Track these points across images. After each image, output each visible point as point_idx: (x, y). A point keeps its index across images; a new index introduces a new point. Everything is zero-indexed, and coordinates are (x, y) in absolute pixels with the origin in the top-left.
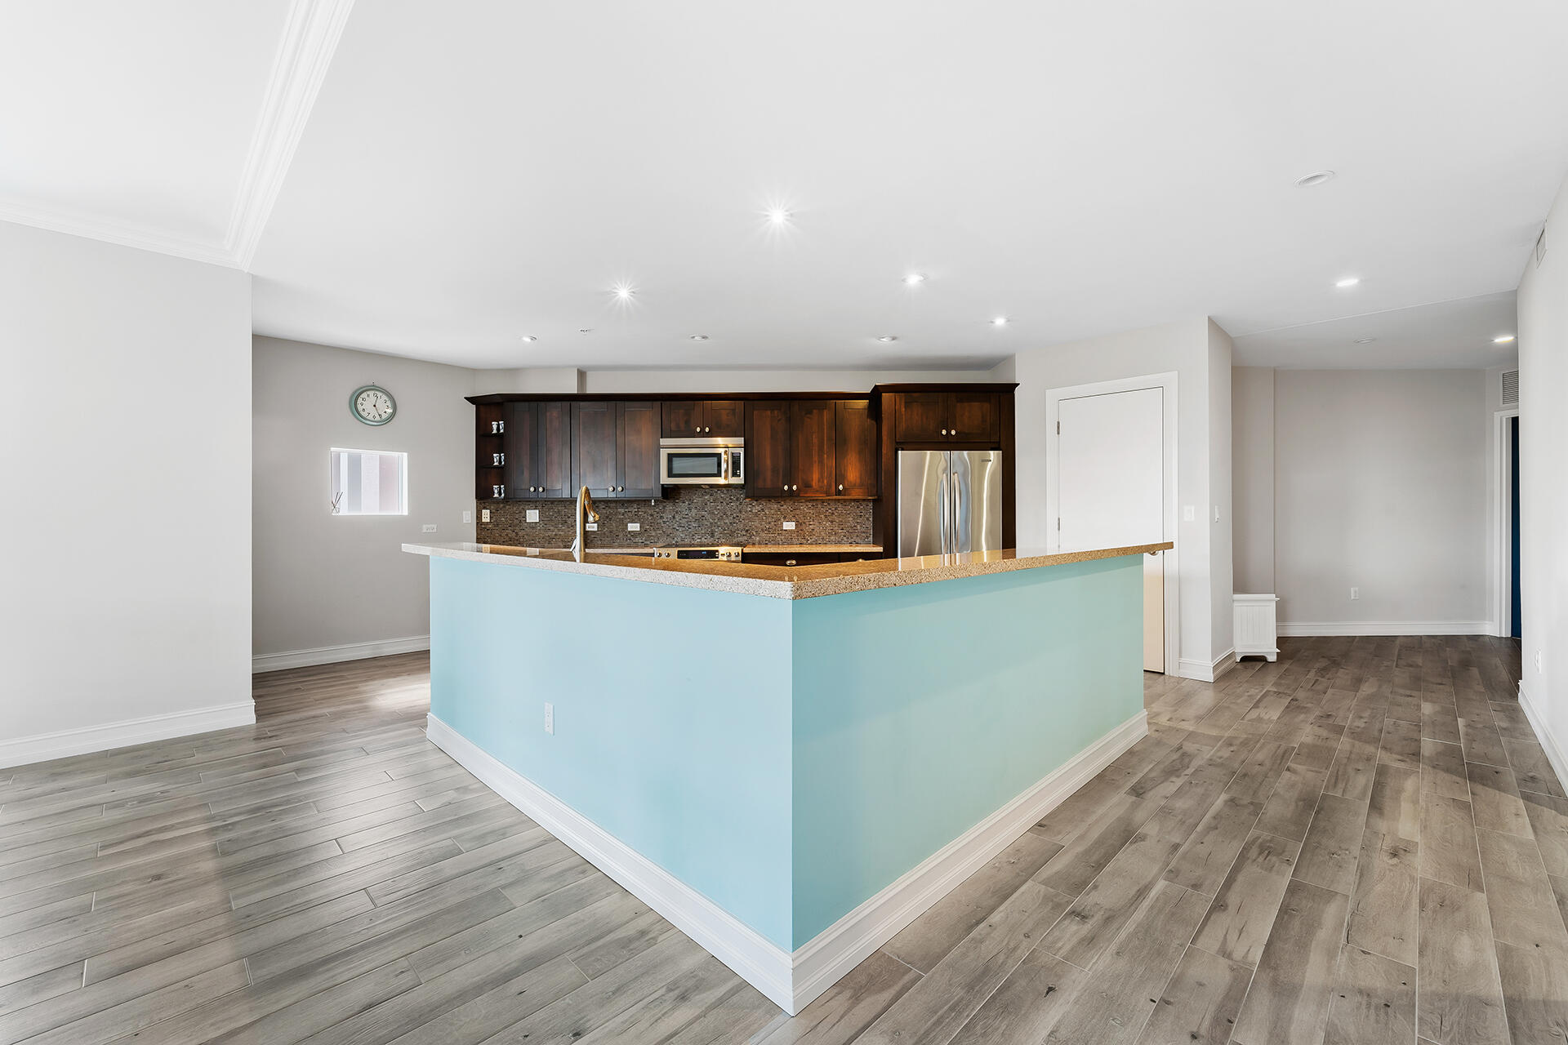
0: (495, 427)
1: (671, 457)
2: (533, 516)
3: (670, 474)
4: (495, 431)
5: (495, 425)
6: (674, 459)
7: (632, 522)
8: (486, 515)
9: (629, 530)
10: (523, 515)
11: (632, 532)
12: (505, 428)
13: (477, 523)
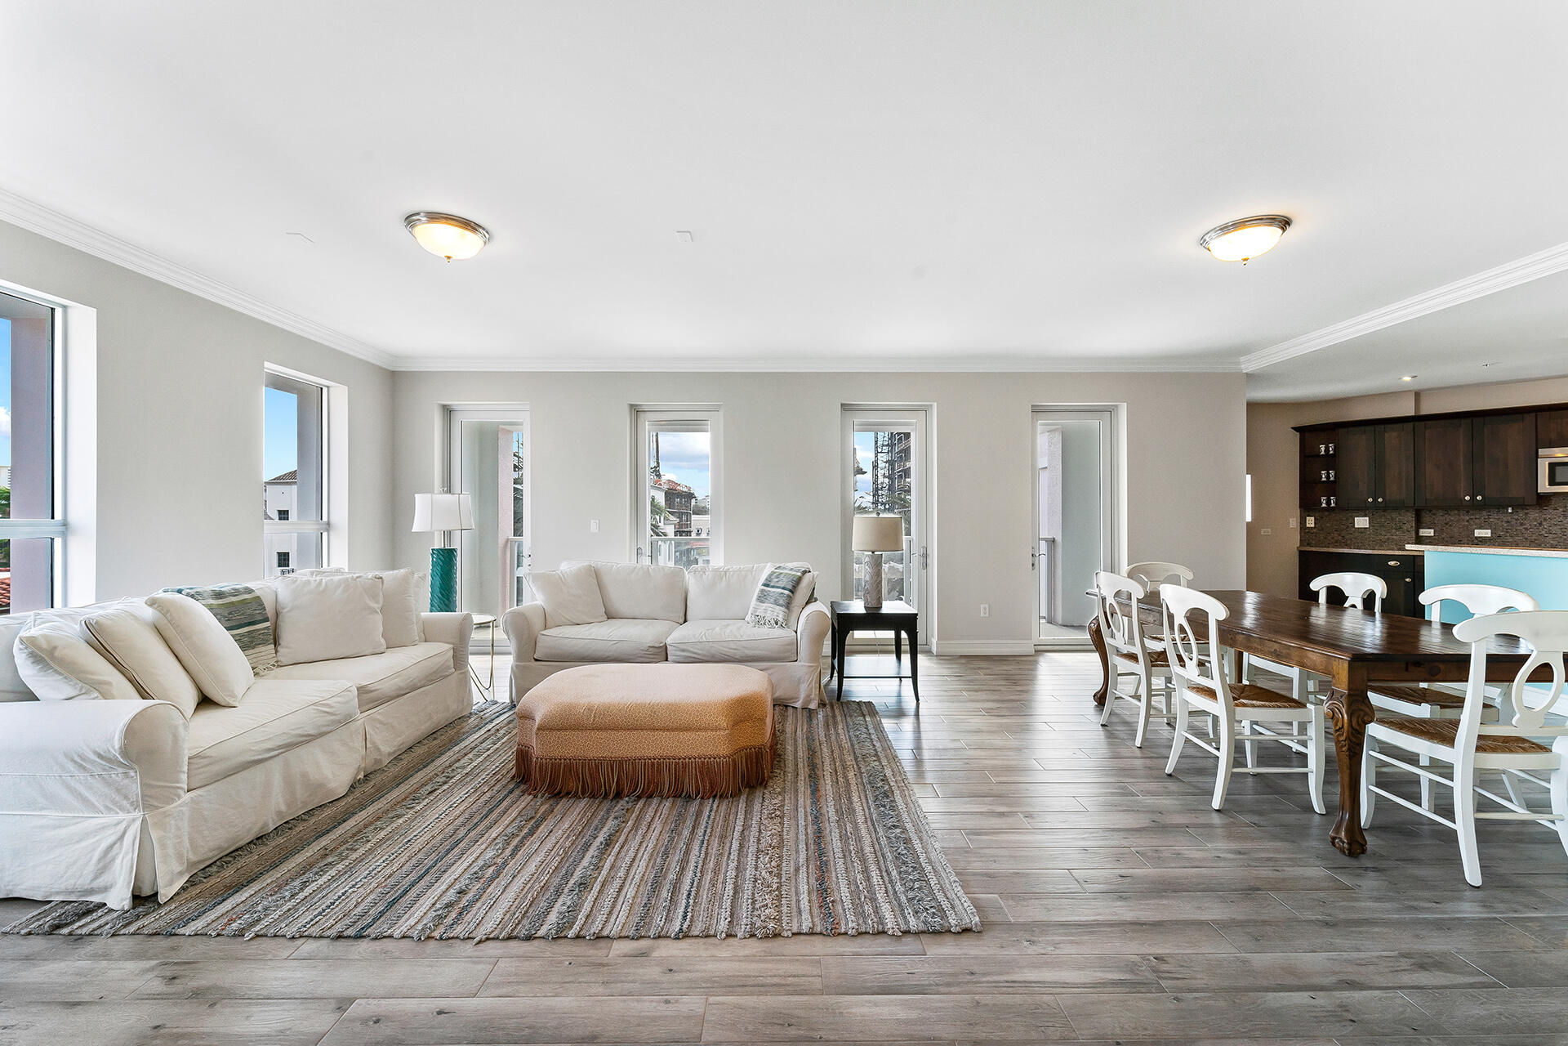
0: (1323, 449)
1: (1552, 466)
2: (1362, 522)
3: (1552, 482)
4: (1323, 453)
5: (1323, 448)
6: (1557, 468)
7: (1480, 528)
8: (1310, 522)
9: (1476, 535)
10: (1350, 521)
11: (1480, 537)
12: (1334, 450)
13: (1301, 528)
